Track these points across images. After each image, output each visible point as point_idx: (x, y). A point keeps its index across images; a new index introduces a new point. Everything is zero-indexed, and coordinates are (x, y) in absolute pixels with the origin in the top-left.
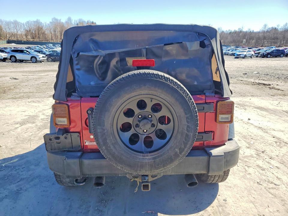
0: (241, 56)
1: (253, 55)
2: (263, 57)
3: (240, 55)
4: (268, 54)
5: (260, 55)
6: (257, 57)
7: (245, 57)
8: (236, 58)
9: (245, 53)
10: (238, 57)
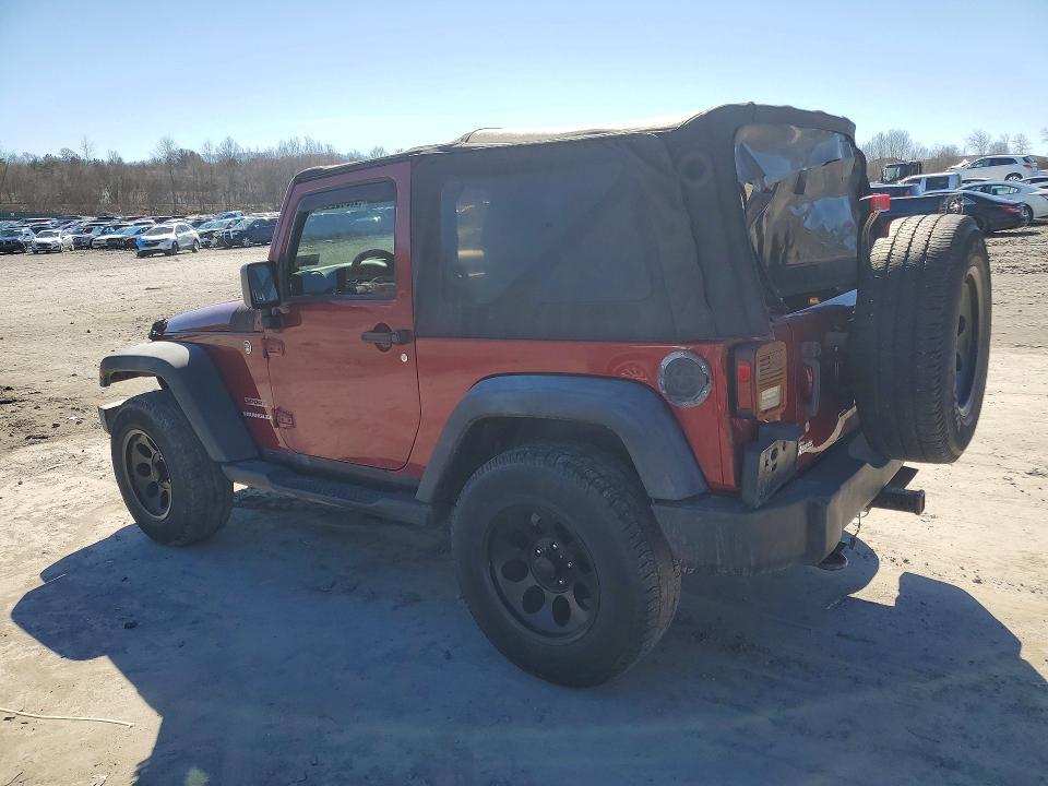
0: (161, 246)
1: (196, 240)
2: (227, 248)
3: (156, 243)
4: (242, 234)
5: (214, 241)
6: (206, 246)
7: (173, 250)
8: (142, 255)
9: (172, 236)
10: (147, 251)
